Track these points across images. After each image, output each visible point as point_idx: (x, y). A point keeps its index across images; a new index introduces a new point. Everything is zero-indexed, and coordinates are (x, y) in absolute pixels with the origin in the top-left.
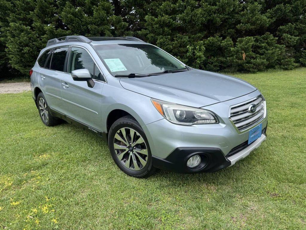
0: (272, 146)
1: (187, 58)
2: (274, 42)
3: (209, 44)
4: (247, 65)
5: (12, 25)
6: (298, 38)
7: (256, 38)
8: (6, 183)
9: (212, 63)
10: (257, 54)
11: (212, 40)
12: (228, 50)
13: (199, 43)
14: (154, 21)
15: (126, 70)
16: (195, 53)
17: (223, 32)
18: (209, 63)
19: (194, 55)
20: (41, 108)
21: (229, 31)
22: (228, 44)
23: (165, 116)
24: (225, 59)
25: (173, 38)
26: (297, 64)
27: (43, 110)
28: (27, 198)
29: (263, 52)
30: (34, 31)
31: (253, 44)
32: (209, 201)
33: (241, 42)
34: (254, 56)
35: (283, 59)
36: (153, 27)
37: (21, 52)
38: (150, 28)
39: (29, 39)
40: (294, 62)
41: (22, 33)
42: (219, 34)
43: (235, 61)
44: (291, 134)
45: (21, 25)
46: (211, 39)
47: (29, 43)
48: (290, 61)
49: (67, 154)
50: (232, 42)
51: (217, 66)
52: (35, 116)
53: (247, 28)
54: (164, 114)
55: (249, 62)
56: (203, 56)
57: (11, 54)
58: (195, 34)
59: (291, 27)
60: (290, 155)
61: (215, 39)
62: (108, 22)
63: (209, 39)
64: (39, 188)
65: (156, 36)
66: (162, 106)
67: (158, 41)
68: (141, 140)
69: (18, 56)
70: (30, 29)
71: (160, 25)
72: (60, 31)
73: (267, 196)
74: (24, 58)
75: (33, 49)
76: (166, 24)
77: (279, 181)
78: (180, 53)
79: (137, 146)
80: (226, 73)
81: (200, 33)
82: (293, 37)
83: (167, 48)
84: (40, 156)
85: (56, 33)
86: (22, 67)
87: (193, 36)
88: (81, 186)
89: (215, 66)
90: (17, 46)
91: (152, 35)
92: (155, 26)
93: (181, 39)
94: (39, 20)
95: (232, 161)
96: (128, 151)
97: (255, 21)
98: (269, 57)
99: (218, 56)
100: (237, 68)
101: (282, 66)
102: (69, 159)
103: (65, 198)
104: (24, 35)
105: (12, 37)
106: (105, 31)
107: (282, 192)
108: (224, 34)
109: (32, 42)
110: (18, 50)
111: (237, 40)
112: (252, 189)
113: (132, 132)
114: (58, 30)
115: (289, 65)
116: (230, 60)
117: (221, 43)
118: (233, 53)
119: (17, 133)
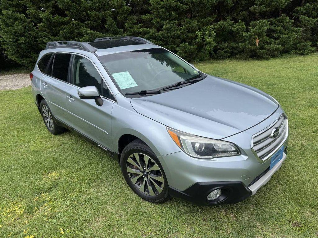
0: (291, 159)
1: (196, 44)
2: (290, 25)
3: (220, 28)
4: (260, 51)
5: (5, 13)
6: (316, 19)
7: (271, 21)
8: (17, 211)
9: (223, 49)
10: (271, 38)
11: (223, 24)
12: (240, 35)
13: (209, 28)
14: (159, 4)
15: (136, 85)
16: (204, 38)
17: (235, 15)
18: (220, 49)
19: (204, 41)
20: (45, 115)
21: (241, 13)
22: (240, 29)
23: (183, 149)
24: (236, 45)
25: (180, 23)
26: (313, 49)
27: (47, 118)
28: (41, 230)
29: (278, 37)
30: (29, 18)
31: (267, 28)
32: (229, 232)
33: (254, 26)
34: (268, 41)
35: (299, 43)
36: (159, 12)
37: (17, 42)
38: (155, 12)
39: (24, 28)
40: (311, 46)
41: (16, 22)
42: (230, 17)
43: (247, 47)
44: (310, 143)
45: (14, 13)
46: (221, 23)
47: (24, 33)
48: (307, 46)
49: (77, 171)
50: (244, 26)
51: (228, 52)
52: (38, 121)
53: (261, 10)
54: (182, 146)
55: (262, 48)
56: (213, 42)
57: (7, 44)
58: (205, 18)
59: (309, 8)
60: (310, 171)
61: (226, 23)
62: (109, 6)
63: (219, 23)
64: (52, 217)
65: (163, 21)
66: (179, 138)
67: (164, 27)
68: (156, 168)
69: (14, 47)
70: (25, 17)
71: (166, 9)
72: (57, 18)
73: (289, 225)
74: (21, 48)
75: (29, 39)
76: (172, 8)
77: (301, 205)
78: (188, 39)
79: (152, 172)
80: (238, 60)
81: (210, 17)
82: (311, 18)
83: (174, 34)
84: (49, 174)
85: (53, 21)
86: (19, 58)
87: (203, 20)
88: (96, 214)
89: (226, 52)
90: (12, 37)
91: (158, 20)
92: (161, 10)
93: (189, 24)
94: (33, 6)
95: (254, 191)
96: (143, 176)
97: (270, 2)
98: (284, 42)
99: (229, 41)
100: (250, 54)
101: (298, 51)
102: (80, 178)
103: (80, 230)
104: (18, 23)
105: (5, 26)
106: (106, 17)
107: (304, 221)
108: (236, 17)
109: (27, 31)
110: (13, 41)
111: (250, 24)
112: (273, 217)
113: (147, 158)
114: (55, 18)
115: (305, 49)
116: (242, 45)
117: (233, 27)
118: (245, 38)
119: (22, 144)
